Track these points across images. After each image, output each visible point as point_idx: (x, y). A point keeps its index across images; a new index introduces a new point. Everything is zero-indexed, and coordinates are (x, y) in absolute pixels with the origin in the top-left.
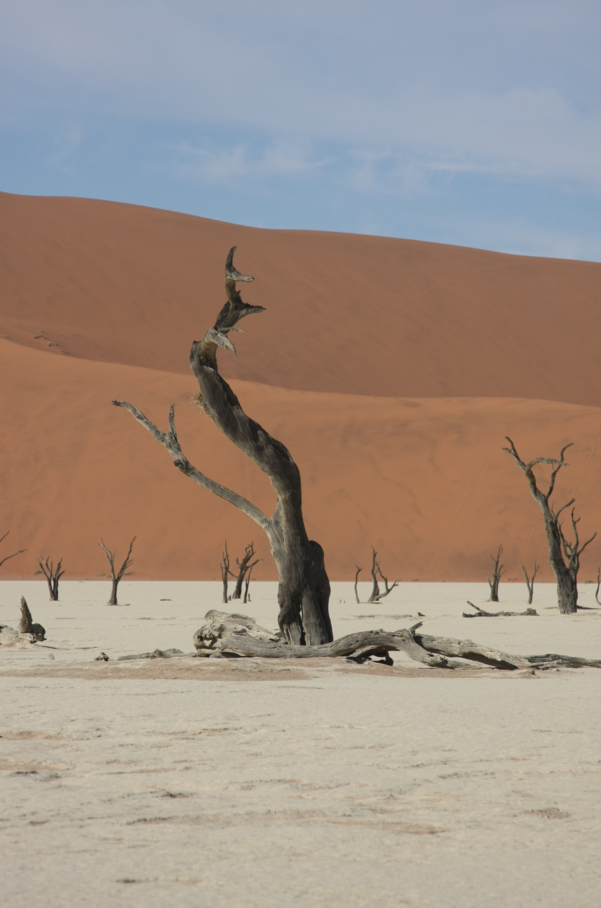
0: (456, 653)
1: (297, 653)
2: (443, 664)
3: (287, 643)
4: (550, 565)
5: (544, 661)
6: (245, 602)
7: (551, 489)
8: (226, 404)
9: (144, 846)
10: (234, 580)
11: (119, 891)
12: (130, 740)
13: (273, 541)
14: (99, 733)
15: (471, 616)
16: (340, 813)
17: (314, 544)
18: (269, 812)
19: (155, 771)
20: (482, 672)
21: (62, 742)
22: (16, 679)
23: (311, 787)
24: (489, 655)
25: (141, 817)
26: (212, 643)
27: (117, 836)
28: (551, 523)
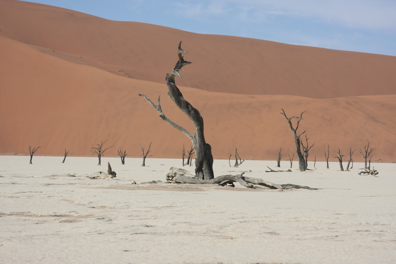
0: (256, 183)
1: (201, 182)
2: (252, 187)
3: (198, 179)
4: (297, 154)
5: (287, 186)
6: (190, 166)
7: (297, 127)
8: (178, 96)
9: (134, 241)
10: (187, 158)
11: (122, 254)
12: (138, 209)
13: (194, 143)
14: (128, 207)
15: (268, 172)
16: (203, 232)
17: (208, 145)
18: (179, 232)
19: (145, 219)
20: (265, 190)
21: (115, 210)
22: (103, 189)
23: (195, 225)
24: (267, 184)
25: (136, 233)
26: (172, 178)
27: (126, 238)
28: (297, 139)
